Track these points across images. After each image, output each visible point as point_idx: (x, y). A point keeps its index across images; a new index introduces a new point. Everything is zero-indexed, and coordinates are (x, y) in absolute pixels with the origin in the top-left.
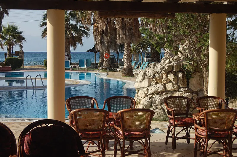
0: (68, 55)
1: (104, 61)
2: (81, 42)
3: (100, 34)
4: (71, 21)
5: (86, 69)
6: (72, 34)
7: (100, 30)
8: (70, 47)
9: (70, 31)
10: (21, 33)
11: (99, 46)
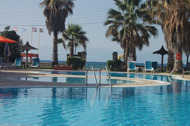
0: (133, 57)
1: (175, 63)
2: (147, 43)
3: (172, 31)
4: (138, 20)
5: (153, 71)
6: (138, 34)
7: (172, 28)
8: (136, 48)
9: (136, 31)
10: (84, 33)
11: (170, 45)
